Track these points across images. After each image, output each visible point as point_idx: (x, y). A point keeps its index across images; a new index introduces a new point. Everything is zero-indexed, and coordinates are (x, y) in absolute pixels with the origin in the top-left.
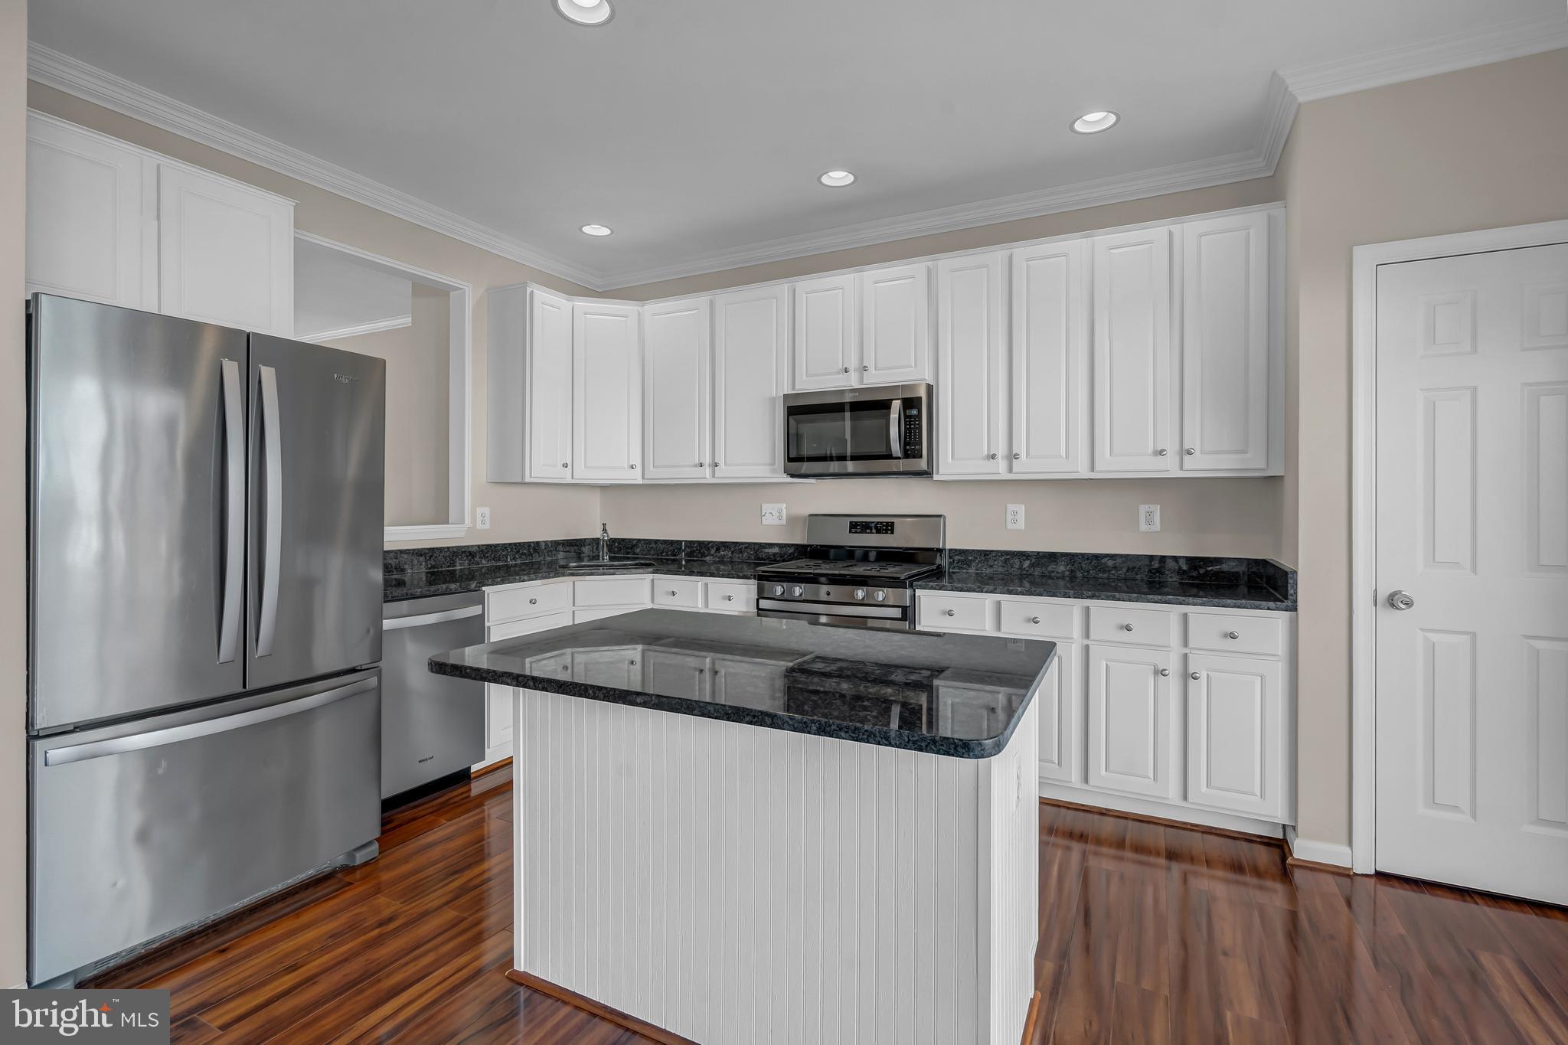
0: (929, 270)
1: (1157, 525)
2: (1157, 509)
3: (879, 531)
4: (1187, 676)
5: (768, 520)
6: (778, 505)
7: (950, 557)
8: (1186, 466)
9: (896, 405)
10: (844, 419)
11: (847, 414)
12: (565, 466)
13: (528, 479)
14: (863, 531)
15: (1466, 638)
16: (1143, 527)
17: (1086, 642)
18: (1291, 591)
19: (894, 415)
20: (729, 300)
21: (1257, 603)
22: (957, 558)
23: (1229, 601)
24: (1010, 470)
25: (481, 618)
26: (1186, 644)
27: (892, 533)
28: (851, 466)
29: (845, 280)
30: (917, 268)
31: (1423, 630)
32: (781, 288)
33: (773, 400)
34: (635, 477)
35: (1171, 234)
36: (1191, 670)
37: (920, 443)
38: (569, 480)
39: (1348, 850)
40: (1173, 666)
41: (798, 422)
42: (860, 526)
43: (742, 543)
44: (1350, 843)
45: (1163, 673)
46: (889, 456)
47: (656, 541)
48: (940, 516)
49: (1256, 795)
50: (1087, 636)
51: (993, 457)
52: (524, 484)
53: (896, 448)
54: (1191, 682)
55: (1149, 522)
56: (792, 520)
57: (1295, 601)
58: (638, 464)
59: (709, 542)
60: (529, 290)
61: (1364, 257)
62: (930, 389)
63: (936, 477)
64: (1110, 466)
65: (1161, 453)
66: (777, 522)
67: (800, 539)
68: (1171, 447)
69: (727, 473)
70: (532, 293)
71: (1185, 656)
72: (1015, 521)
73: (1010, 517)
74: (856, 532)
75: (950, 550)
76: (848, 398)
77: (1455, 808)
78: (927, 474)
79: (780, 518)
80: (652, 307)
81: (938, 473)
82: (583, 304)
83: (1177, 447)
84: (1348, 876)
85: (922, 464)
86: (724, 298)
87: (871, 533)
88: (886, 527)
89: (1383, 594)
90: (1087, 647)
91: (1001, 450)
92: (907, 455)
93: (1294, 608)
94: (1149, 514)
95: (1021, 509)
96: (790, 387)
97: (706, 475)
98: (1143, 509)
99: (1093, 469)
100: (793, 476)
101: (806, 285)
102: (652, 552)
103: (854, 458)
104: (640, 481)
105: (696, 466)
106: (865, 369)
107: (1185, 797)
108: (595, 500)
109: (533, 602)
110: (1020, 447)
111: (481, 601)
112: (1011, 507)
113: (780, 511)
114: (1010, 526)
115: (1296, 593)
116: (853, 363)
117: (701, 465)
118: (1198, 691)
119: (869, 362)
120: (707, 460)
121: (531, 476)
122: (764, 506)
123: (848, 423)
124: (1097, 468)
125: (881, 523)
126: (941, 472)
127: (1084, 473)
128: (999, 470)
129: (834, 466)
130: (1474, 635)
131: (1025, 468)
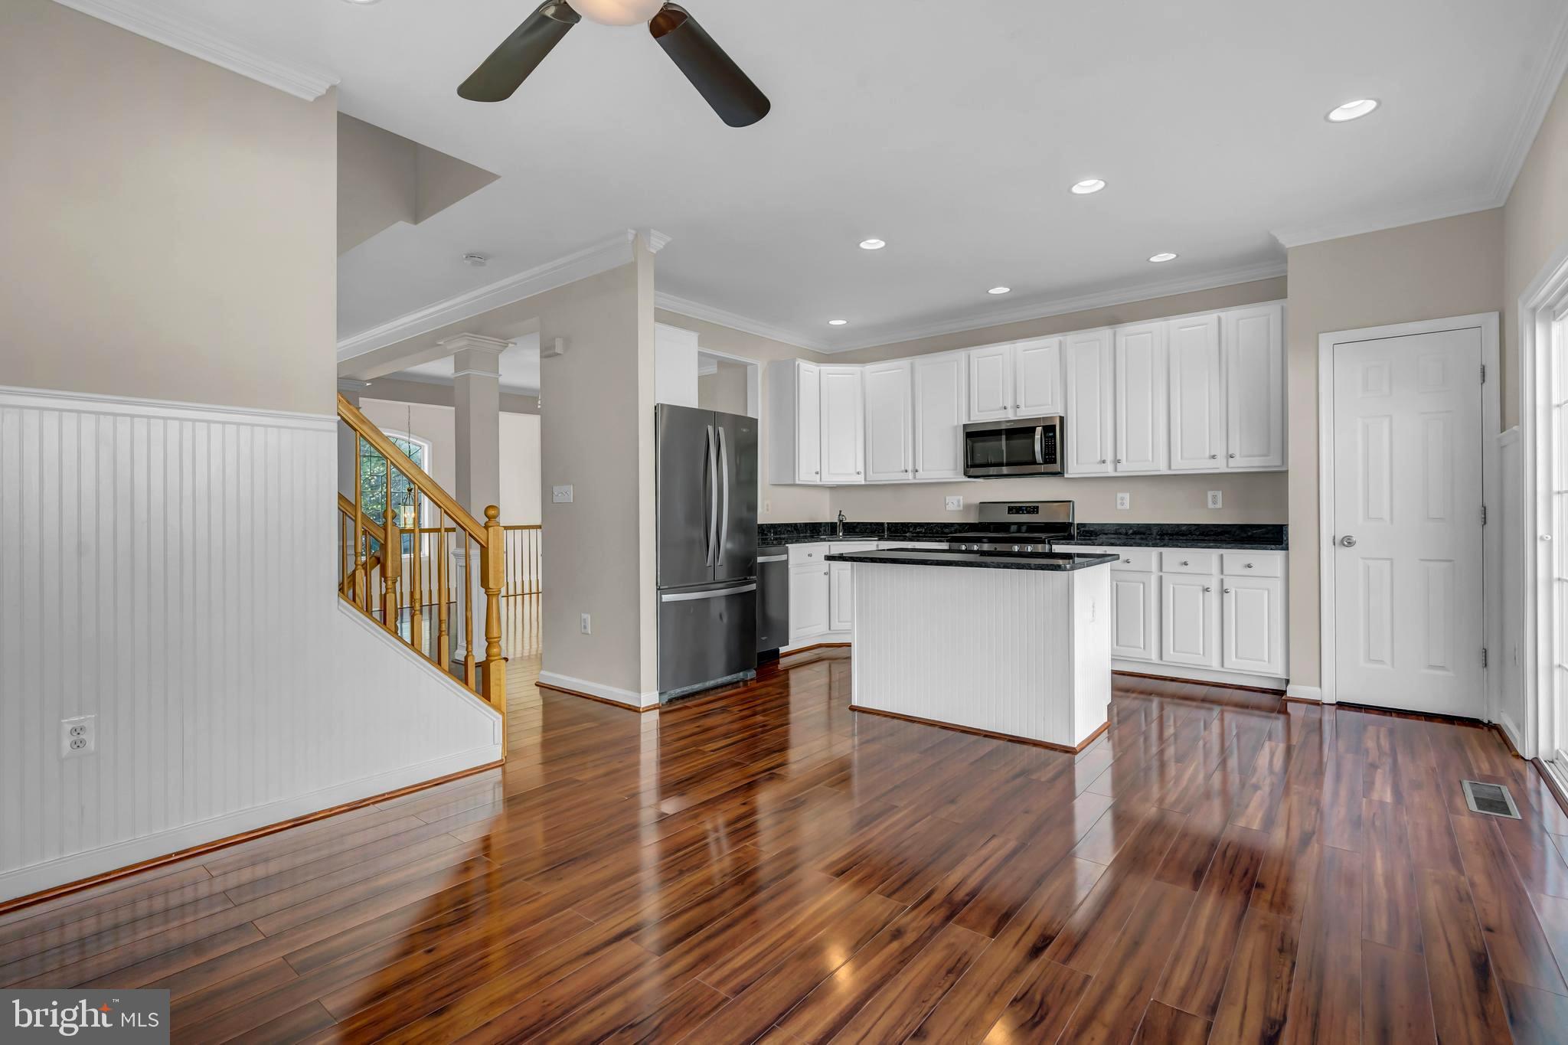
0: (1060, 343)
1: (1219, 505)
2: (1219, 494)
3: (1028, 512)
4: (1224, 591)
5: (950, 507)
6: (958, 497)
7: (1078, 529)
8: (1231, 465)
9: (1039, 430)
10: (1001, 440)
11: (1004, 437)
12: (817, 473)
13: (797, 482)
14: (1018, 513)
15: (1388, 562)
16: (1210, 505)
17: (1161, 574)
18: (1285, 538)
19: (1038, 436)
20: (926, 365)
21: (1264, 546)
22: (1082, 529)
23: (1247, 546)
24: (1116, 470)
25: (786, 562)
26: (1222, 572)
27: (1037, 513)
28: (1005, 470)
29: (1005, 348)
30: (1053, 340)
31: (1362, 558)
32: (961, 355)
33: (956, 428)
34: (860, 480)
35: (1219, 319)
36: (1225, 588)
37: (1055, 454)
38: (819, 483)
39: (1319, 689)
40: (1214, 586)
41: (973, 442)
42: (1015, 508)
43: (932, 523)
44: (1321, 686)
45: (1207, 590)
46: (1034, 462)
47: (871, 524)
48: (1070, 501)
49: (1264, 661)
50: (1161, 570)
51: (1104, 462)
52: (795, 485)
53: (1039, 457)
54: (1225, 594)
55: (1215, 503)
56: (967, 508)
57: (1287, 544)
58: (863, 472)
59: (909, 523)
60: (797, 363)
61: (1326, 341)
62: (1062, 419)
63: (1066, 476)
64: (1181, 466)
65: (1214, 457)
66: (958, 509)
67: (972, 519)
68: (1221, 452)
69: (923, 476)
70: (798, 365)
71: (1222, 580)
72: (1122, 504)
73: (1119, 501)
74: (1013, 513)
75: (1078, 524)
76: (1003, 427)
77: (1381, 662)
78: (1060, 474)
79: (959, 506)
80: (869, 368)
81: (1067, 473)
82: (827, 368)
83: (1225, 453)
84: (1318, 704)
85: (1057, 467)
86: (922, 362)
87: (1023, 513)
88: (1033, 509)
89: (1338, 538)
90: (1161, 577)
91: (1109, 457)
92: (1046, 462)
93: (1287, 549)
94: (1214, 497)
95: (1127, 496)
96: (967, 420)
97: (909, 478)
98: (1210, 494)
99: (1170, 468)
100: (969, 477)
101: (976, 352)
102: (867, 531)
103: (1008, 464)
104: (863, 483)
105: (902, 472)
106: (1018, 407)
107: (1223, 666)
108: (826, 496)
109: (810, 555)
110: (1122, 456)
111: (786, 552)
112: (1120, 495)
113: (959, 501)
114: (1119, 507)
115: (1287, 539)
116: (1009, 404)
117: (906, 471)
118: (1230, 599)
119: (1021, 402)
120: (910, 468)
121: (799, 480)
122: (947, 498)
123: (1004, 442)
124: (1173, 468)
125: (1030, 507)
126: (1069, 472)
127: (1164, 471)
128: (1109, 470)
129: (993, 470)
130: (1391, 559)
131: (1125, 469)
